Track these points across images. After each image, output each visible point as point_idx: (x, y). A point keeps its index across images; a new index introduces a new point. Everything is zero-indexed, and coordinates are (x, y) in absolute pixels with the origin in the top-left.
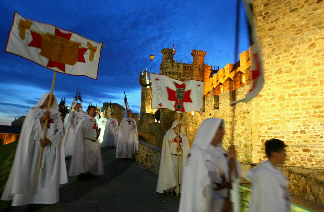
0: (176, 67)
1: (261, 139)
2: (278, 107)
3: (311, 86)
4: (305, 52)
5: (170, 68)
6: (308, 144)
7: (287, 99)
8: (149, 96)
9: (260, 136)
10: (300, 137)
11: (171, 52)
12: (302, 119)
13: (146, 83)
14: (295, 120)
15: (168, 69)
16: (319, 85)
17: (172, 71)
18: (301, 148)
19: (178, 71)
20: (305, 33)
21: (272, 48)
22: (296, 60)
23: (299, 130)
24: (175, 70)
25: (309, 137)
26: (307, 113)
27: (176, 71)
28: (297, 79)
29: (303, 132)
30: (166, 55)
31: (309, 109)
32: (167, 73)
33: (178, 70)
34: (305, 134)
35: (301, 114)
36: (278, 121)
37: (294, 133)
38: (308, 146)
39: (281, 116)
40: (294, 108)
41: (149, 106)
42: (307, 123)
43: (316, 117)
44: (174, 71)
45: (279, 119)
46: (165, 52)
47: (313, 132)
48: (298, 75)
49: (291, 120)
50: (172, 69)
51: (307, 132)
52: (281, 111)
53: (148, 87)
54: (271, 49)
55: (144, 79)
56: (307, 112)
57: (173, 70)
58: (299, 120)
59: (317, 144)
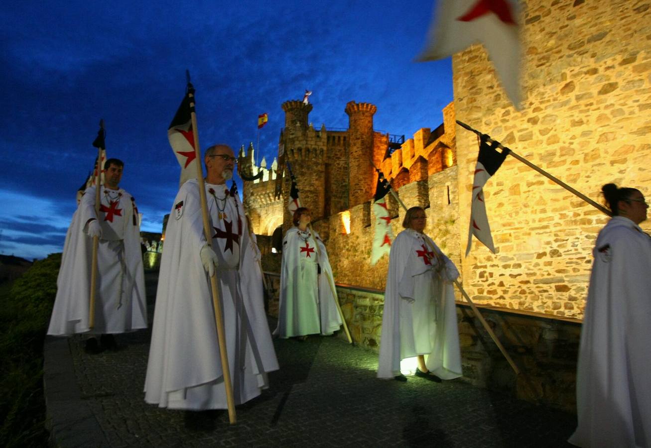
0: (312, 138)
1: (478, 271)
2: (508, 207)
3: (567, 166)
4: (555, 100)
5: (300, 141)
6: (566, 276)
7: (525, 192)
8: (259, 200)
9: (476, 267)
10: (549, 264)
11: (302, 107)
12: (553, 229)
13: (251, 174)
14: (541, 231)
15: (297, 142)
16: (582, 163)
17: (304, 146)
18: (553, 285)
19: (317, 147)
20: (554, 64)
21: (496, 94)
22: (540, 115)
23: (548, 250)
24: (312, 145)
25: (567, 263)
26: (563, 216)
28: (542, 152)
29: (555, 253)
30: (292, 114)
31: (565, 209)
32: (295, 151)
33: (316, 145)
34: (559, 258)
35: (551, 218)
36: (510, 235)
37: (540, 256)
38: (565, 279)
39: (514, 226)
40: (539, 208)
41: (259, 220)
42: (562, 236)
43: (578, 223)
44: (309, 146)
45: (512, 232)
46: (290, 107)
47: (573, 252)
48: (544, 145)
49: (533, 233)
50: (304, 142)
51: (563, 254)
52: (514, 215)
53: (257, 181)
54: (493, 96)
55: (248, 165)
56: (561, 214)
57: (307, 144)
58: (548, 230)
59: (581, 275)
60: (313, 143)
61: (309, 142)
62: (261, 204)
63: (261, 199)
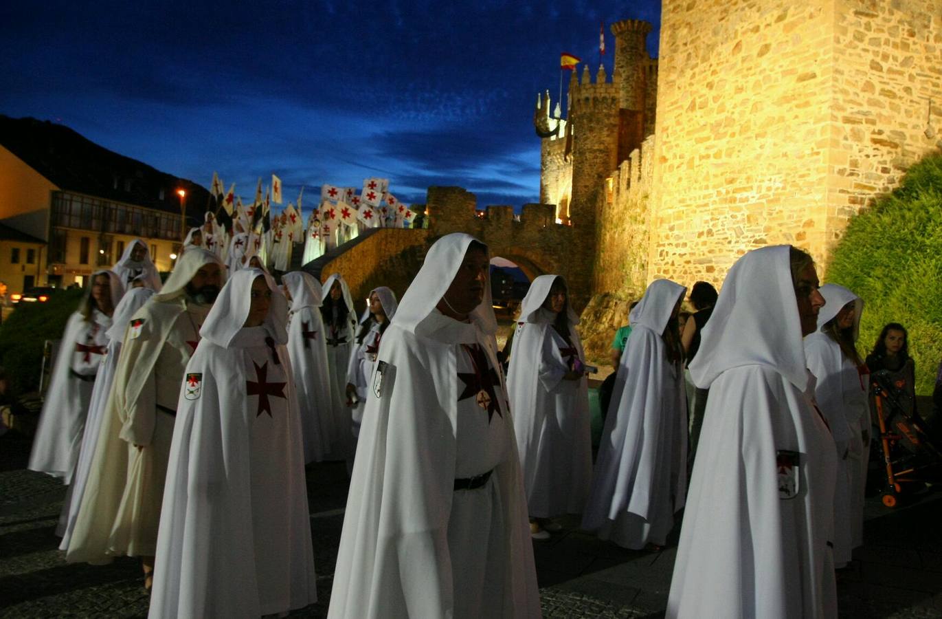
0: (601, 84)
1: (660, 249)
2: (685, 183)
3: (728, 138)
4: (727, 62)
5: (587, 90)
6: (714, 257)
7: (697, 167)
8: (556, 161)
9: (659, 245)
10: (704, 243)
12: (711, 207)
13: (547, 129)
14: (703, 209)
15: (584, 91)
16: (737, 136)
17: (592, 96)
18: (705, 265)
19: (607, 96)
20: (731, 18)
21: (688, 52)
22: (715, 79)
23: (705, 230)
24: (601, 93)
25: (716, 243)
26: (719, 193)
27: (603, 95)
28: (713, 122)
29: (710, 232)
31: (721, 185)
32: (581, 102)
33: (606, 92)
34: (712, 238)
35: (710, 196)
36: (683, 213)
37: (701, 234)
38: (714, 260)
39: (687, 202)
40: (704, 183)
41: (557, 185)
42: (716, 216)
43: (728, 201)
44: (598, 95)
45: (685, 208)
47: (721, 232)
48: (715, 114)
49: (698, 210)
50: (592, 90)
51: (715, 234)
52: (687, 191)
53: (553, 138)
54: (686, 54)
55: (543, 119)
56: (718, 191)
57: (595, 92)
58: (708, 208)
59: (724, 256)
60: (602, 90)
61: (598, 90)
62: (558, 164)
63: (557, 159)
